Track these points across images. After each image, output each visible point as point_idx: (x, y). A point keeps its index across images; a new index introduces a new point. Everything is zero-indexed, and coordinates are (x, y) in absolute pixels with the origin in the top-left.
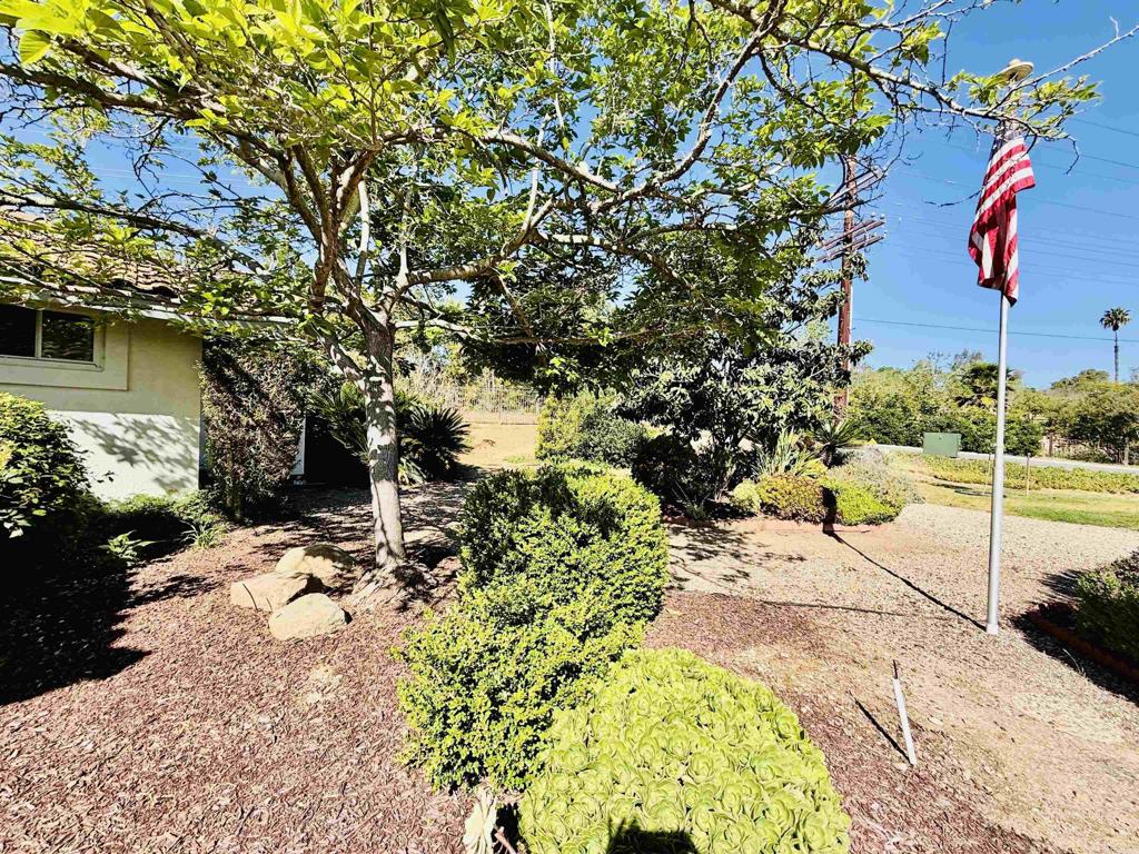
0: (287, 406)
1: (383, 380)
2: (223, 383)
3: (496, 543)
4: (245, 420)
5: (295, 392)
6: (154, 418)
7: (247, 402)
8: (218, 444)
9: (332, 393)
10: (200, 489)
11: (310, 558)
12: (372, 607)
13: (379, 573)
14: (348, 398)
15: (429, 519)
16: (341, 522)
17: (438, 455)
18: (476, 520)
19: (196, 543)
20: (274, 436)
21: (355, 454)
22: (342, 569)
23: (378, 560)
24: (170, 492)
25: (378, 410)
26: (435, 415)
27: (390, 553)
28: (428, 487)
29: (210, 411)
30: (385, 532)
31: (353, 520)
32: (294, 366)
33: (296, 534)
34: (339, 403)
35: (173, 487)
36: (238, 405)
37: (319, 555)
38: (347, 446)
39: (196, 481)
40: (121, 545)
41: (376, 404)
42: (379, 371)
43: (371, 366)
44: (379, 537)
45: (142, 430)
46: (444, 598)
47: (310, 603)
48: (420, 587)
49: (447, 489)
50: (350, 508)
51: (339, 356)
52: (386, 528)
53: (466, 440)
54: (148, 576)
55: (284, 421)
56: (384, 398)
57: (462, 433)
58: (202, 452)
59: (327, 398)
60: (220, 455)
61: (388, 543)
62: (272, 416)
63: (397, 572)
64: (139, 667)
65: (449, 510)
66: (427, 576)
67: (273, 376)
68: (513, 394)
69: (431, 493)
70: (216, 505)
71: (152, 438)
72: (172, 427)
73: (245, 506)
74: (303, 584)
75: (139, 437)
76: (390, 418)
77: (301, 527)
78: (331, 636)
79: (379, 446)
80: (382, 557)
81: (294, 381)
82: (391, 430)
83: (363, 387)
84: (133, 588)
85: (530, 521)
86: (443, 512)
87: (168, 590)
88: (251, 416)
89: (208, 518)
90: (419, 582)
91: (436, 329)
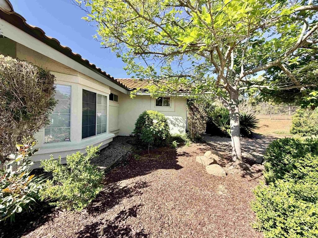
0: (204, 114)
1: (235, 106)
2: (191, 109)
3: (285, 165)
4: (195, 118)
5: (206, 111)
6: (178, 117)
7: (196, 113)
8: (190, 123)
9: (213, 111)
10: (186, 133)
11: (213, 154)
12: (233, 173)
13: (234, 164)
14: (217, 112)
15: (245, 149)
16: (217, 146)
17: (246, 129)
18: (274, 154)
19: (186, 145)
20: (201, 122)
21: (219, 127)
22: (221, 159)
23: (233, 159)
24: (181, 133)
25: (234, 115)
26: (245, 116)
27: (237, 158)
28: (242, 139)
29: (188, 116)
30: (236, 152)
31: (220, 146)
32: (206, 104)
33: (206, 147)
34: (214, 113)
35: (181, 132)
36: (194, 114)
37: (215, 154)
38: (217, 125)
39: (185, 131)
40: (175, 143)
41: (233, 114)
42: (234, 104)
43: (231, 102)
44: (234, 153)
45: (176, 119)
46: (258, 178)
47: (216, 167)
48: (248, 172)
49: (250, 141)
50: (219, 142)
51: (222, 101)
52: (236, 151)
53: (257, 125)
54: (179, 150)
55: (203, 118)
56: (236, 112)
57: (256, 122)
58: (186, 125)
59: (211, 112)
60: (190, 126)
61: (237, 155)
62: (201, 117)
63: (240, 164)
64: (182, 169)
65: (252, 148)
66: (250, 169)
67: (201, 107)
68: (276, 108)
69: (244, 141)
70: (189, 137)
71: (178, 121)
72: (181, 119)
73: (194, 138)
74: (213, 161)
75: (176, 121)
76: (238, 118)
77: (207, 145)
78: (223, 178)
79: (234, 126)
80: (234, 159)
81: (206, 108)
82: (238, 121)
83: (229, 109)
84: (177, 152)
85: (306, 160)
86: (250, 148)
87: (183, 154)
88: (196, 117)
89: (187, 140)
90: (248, 170)
91: (254, 88)
